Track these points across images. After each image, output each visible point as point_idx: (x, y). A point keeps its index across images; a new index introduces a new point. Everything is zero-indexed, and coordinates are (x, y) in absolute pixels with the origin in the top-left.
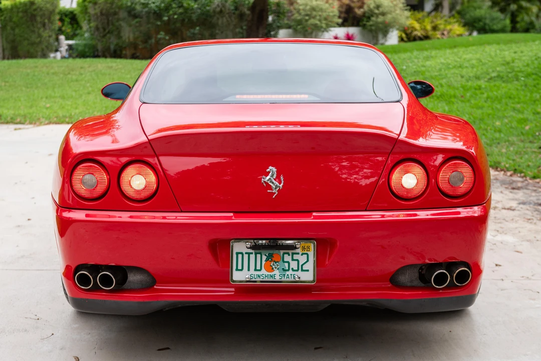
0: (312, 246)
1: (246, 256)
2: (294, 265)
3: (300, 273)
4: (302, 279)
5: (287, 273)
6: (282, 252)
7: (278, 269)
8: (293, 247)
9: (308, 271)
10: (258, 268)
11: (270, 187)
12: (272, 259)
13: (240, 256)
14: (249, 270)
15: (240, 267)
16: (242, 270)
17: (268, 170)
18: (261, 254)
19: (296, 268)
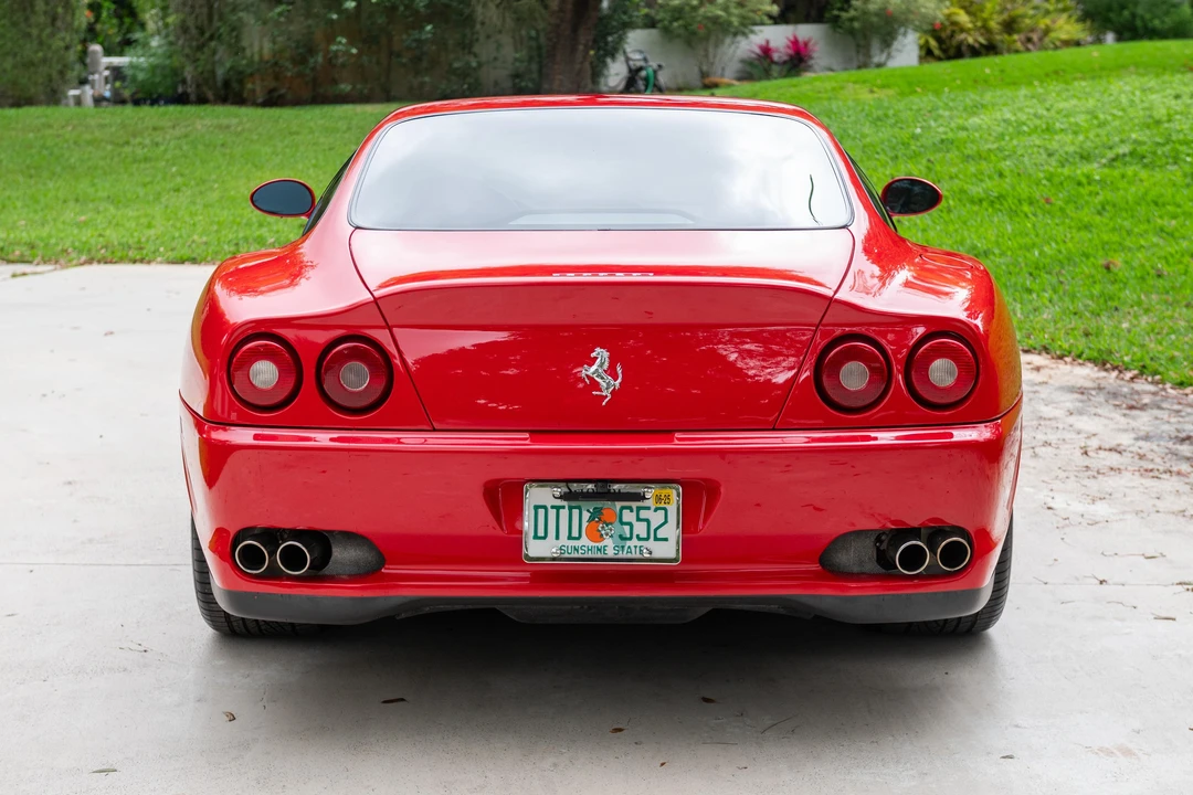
0: (674, 495)
1: (552, 513)
2: (640, 529)
3: (651, 544)
4: (656, 555)
5: (628, 543)
6: (618, 505)
7: (611, 536)
8: (638, 496)
9: (666, 540)
10: (575, 533)
11: (595, 385)
12: (600, 519)
13: (542, 512)
14: (557, 538)
15: (541, 533)
16: (544, 538)
17: (593, 355)
18: (579, 508)
19: (644, 535)
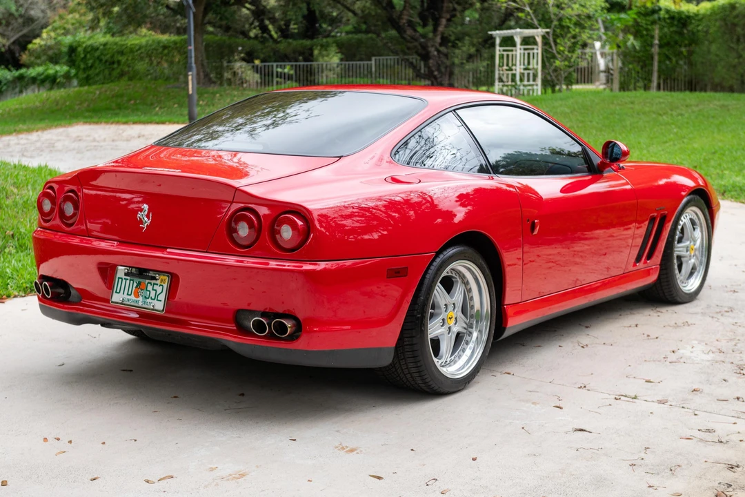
0: (167, 280)
1: (124, 281)
2: (153, 294)
3: (155, 302)
4: (156, 308)
5: (147, 300)
6: (147, 281)
7: (142, 296)
8: (154, 278)
9: (161, 301)
10: (130, 293)
12: (140, 287)
13: (120, 280)
14: (124, 293)
15: (118, 291)
16: (119, 293)
18: (133, 280)
19: (153, 298)
